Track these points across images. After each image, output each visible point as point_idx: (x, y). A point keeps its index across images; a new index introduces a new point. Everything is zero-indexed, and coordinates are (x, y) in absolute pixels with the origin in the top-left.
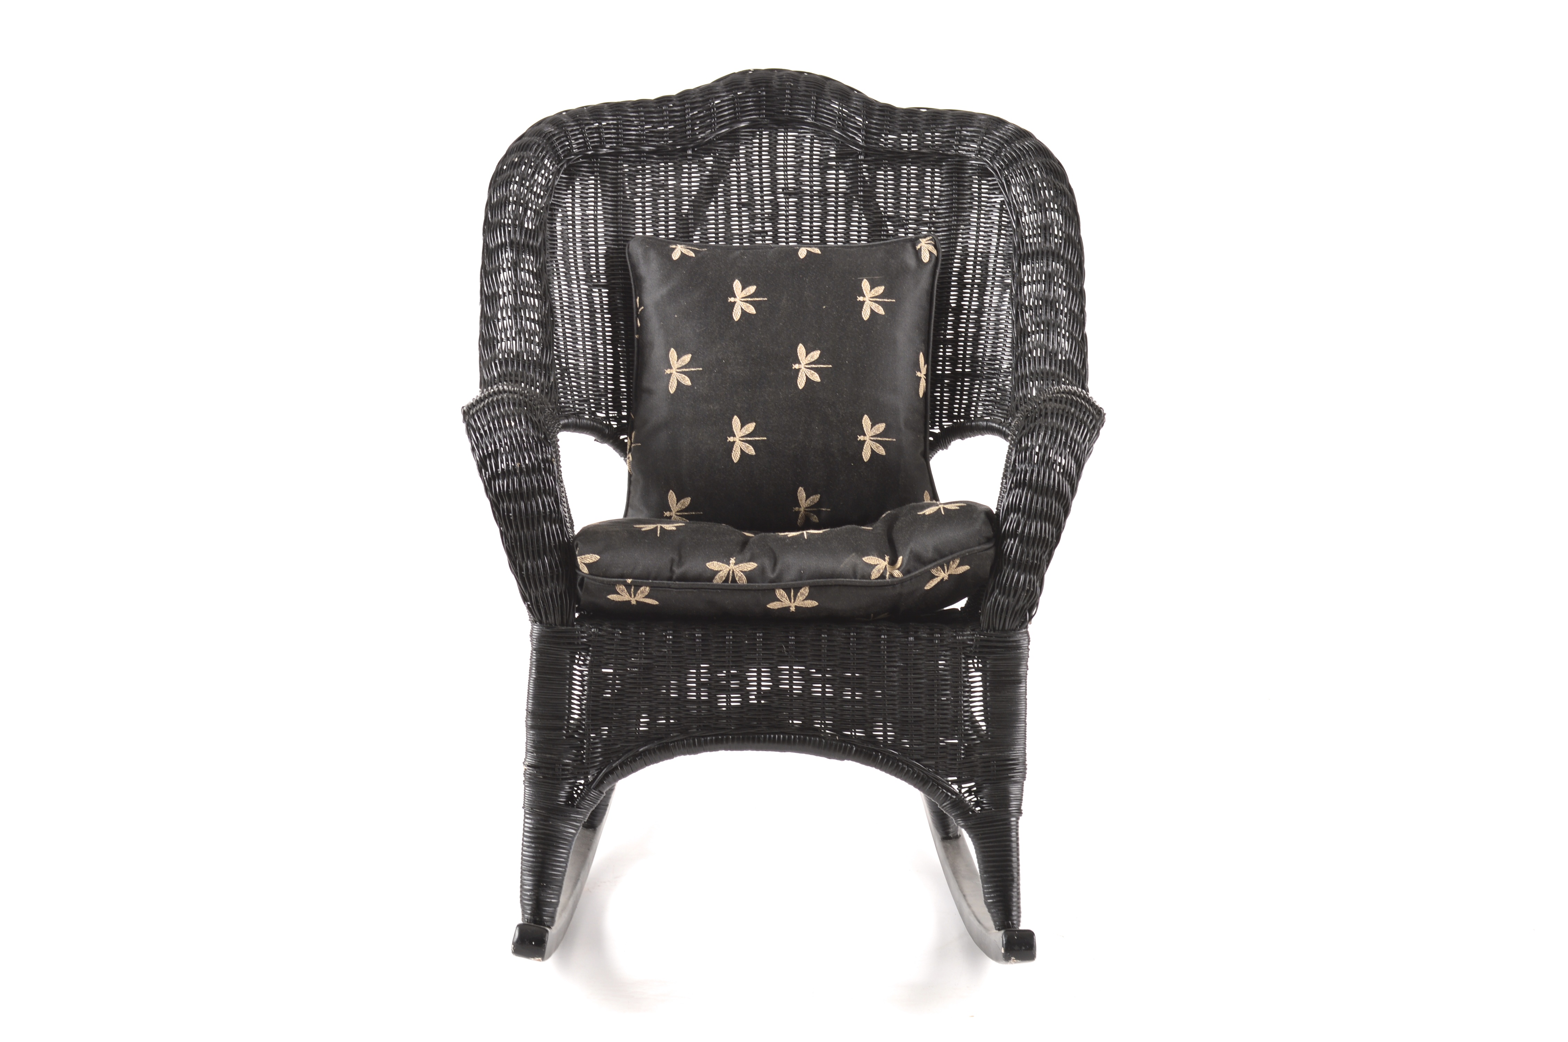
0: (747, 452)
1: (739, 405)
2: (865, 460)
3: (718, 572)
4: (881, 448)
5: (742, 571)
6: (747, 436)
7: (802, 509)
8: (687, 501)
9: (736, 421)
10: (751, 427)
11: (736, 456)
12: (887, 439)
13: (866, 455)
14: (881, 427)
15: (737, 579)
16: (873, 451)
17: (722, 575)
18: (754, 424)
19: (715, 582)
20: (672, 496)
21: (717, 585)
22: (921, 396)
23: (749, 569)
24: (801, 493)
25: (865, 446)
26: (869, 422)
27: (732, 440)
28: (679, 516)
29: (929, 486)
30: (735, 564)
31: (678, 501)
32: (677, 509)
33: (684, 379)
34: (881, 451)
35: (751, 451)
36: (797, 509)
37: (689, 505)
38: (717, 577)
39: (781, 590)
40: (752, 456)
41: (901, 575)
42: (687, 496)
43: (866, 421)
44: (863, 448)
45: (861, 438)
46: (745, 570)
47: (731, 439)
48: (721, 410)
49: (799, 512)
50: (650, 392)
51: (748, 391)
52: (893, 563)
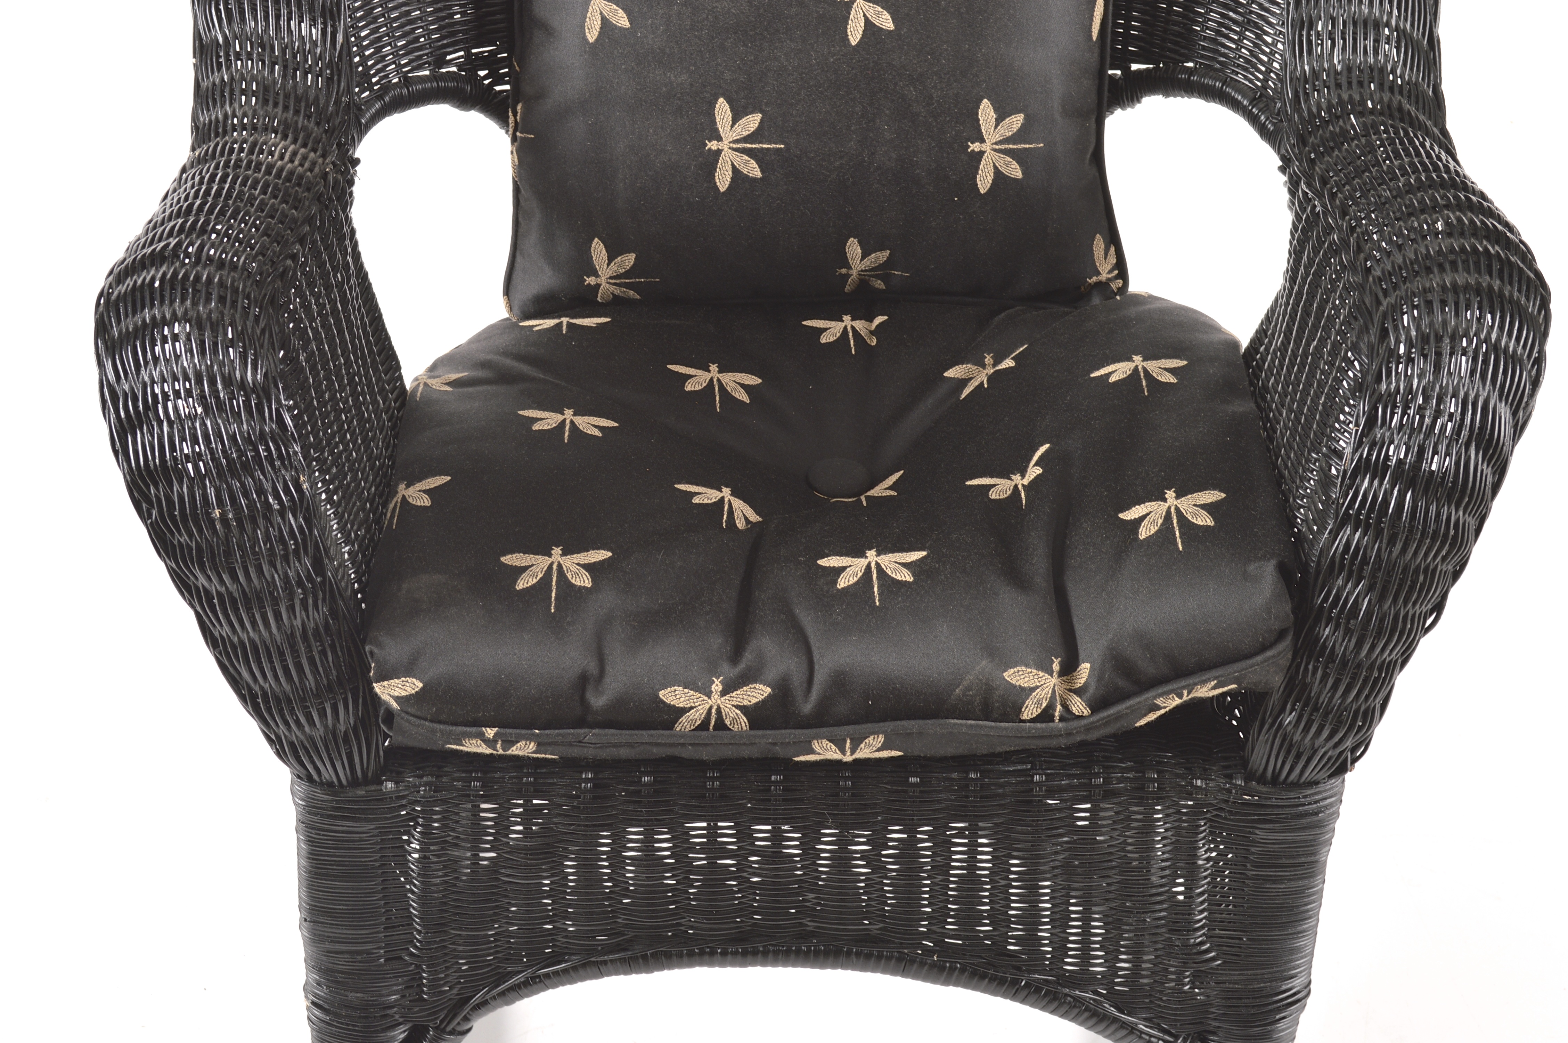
0: (745, 171)
1: (727, 76)
2: (982, 191)
3: (684, 711)
4: (1015, 165)
5: (737, 707)
6: (745, 139)
7: (854, 273)
8: (629, 260)
9: (722, 110)
10: (752, 122)
11: (723, 180)
12: (1027, 146)
13: (984, 181)
14: (1016, 121)
15: (727, 722)
16: (997, 172)
17: (696, 716)
18: (758, 117)
19: (678, 727)
20: (598, 250)
21: (683, 735)
22: (1094, 38)
23: (754, 701)
24: (853, 248)
25: (983, 162)
26: (992, 113)
27: (714, 148)
28: (615, 284)
29: (1105, 223)
30: (724, 693)
31: (610, 260)
32: (610, 273)
33: (615, 13)
34: (1015, 171)
35: (753, 170)
36: (844, 271)
37: (632, 267)
38: (683, 719)
39: (825, 742)
40: (754, 180)
41: (1086, 712)
42: (629, 252)
43: (986, 112)
44: (977, 168)
45: (975, 147)
46: (746, 703)
47: (713, 145)
48: (691, 85)
49: (848, 276)
50: (547, 29)
51: (745, 45)
52: (1069, 669)
